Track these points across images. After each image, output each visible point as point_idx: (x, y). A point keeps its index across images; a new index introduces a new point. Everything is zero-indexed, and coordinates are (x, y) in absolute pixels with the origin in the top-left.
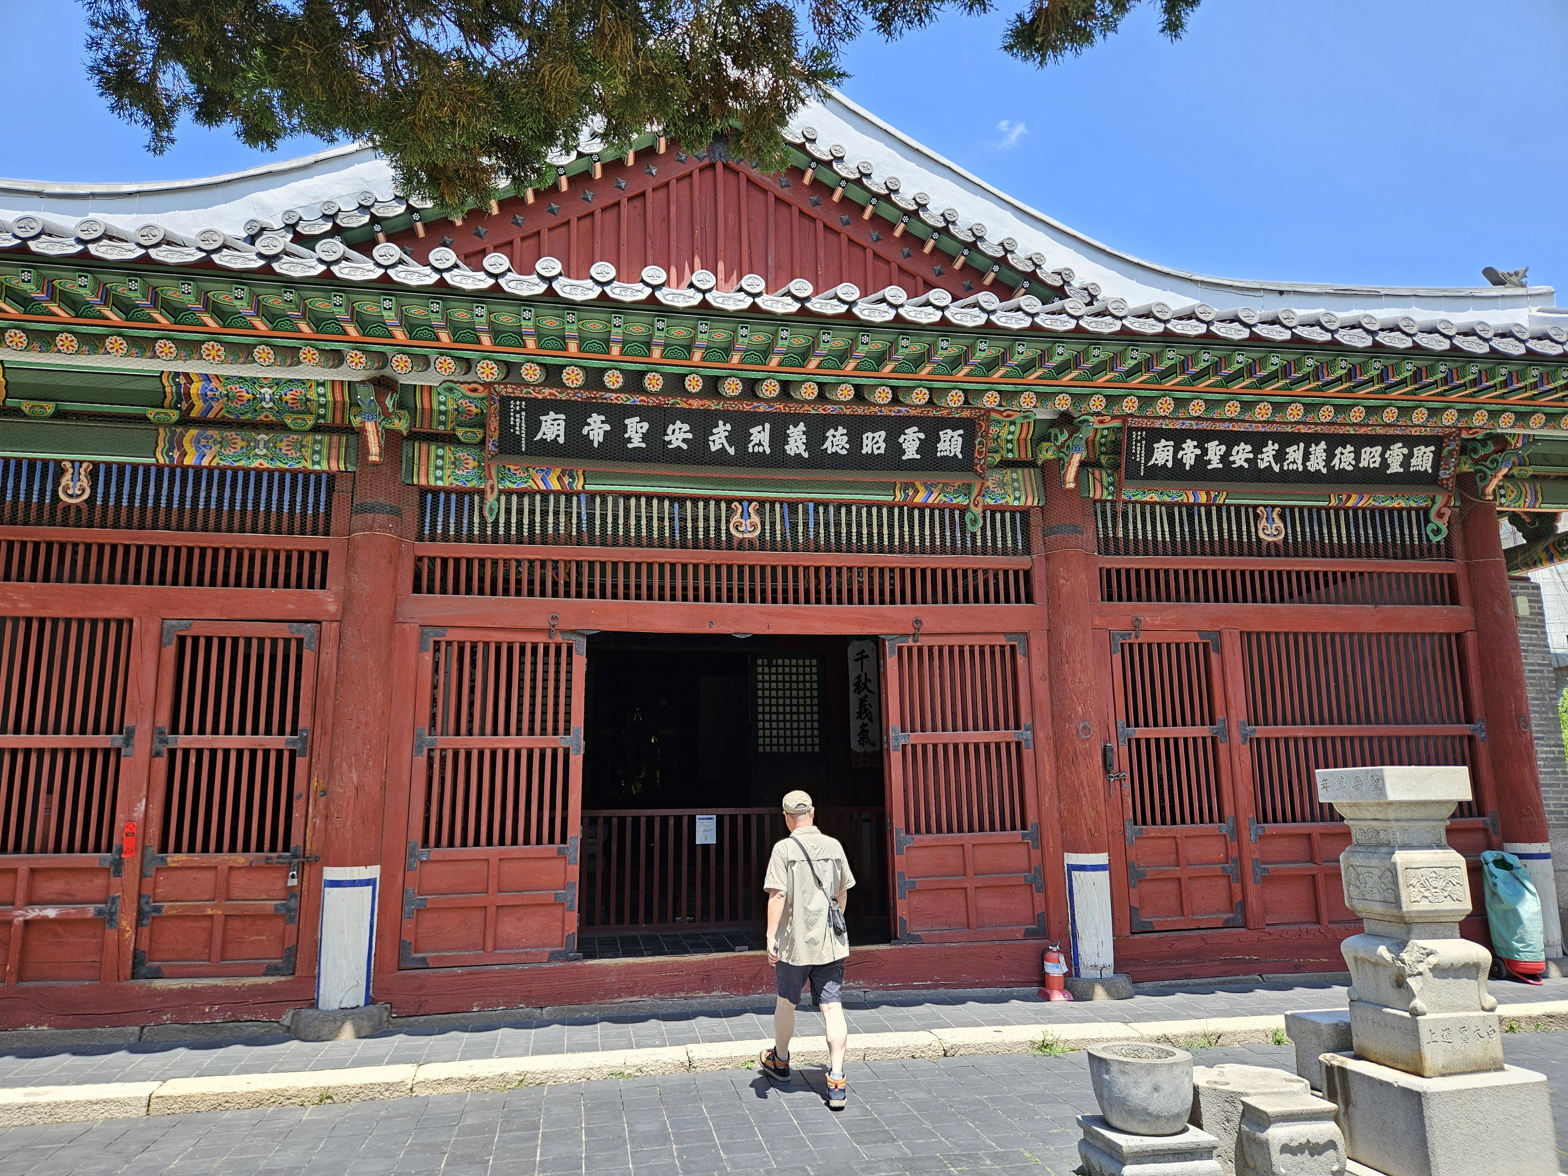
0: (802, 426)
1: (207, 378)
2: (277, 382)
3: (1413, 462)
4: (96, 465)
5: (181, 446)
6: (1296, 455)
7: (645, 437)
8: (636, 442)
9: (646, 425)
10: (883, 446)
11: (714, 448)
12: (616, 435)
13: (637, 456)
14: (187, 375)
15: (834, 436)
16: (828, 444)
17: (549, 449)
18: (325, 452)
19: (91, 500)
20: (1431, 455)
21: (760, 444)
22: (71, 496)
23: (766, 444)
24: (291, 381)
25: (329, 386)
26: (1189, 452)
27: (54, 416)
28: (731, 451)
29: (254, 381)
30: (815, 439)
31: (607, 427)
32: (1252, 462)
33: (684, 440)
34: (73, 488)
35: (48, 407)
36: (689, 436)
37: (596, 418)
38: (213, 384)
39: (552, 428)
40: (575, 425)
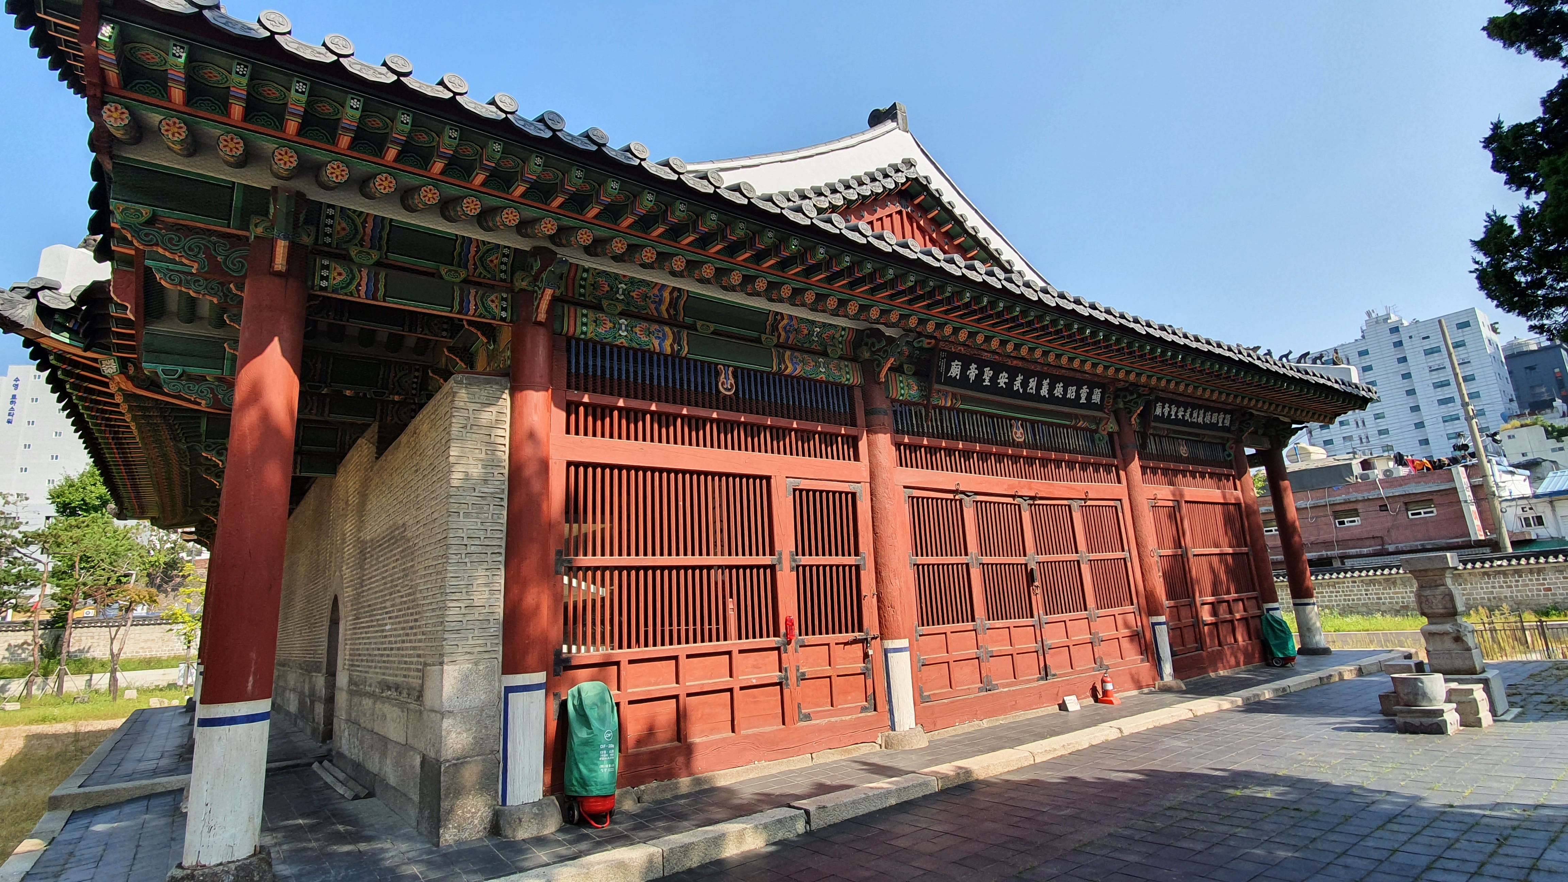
0: (1048, 381)
1: (791, 317)
2: (824, 325)
3: (1225, 421)
4: (738, 369)
5: (784, 363)
6: (1195, 414)
7: (990, 379)
8: (987, 383)
9: (992, 372)
10: (1074, 394)
11: (1015, 389)
12: (980, 376)
13: (986, 390)
14: (782, 314)
15: (1058, 387)
16: (1056, 391)
17: (951, 381)
18: (851, 372)
19: (736, 393)
20: (1230, 418)
21: (1032, 388)
22: (725, 389)
23: (1034, 388)
24: (830, 325)
25: (847, 330)
26: (1166, 410)
27: (712, 333)
28: (1021, 391)
29: (813, 323)
30: (1051, 388)
31: (977, 372)
32: (1183, 416)
33: (1005, 383)
34: (726, 384)
35: (712, 327)
36: (1007, 381)
37: (974, 366)
38: (794, 322)
39: (955, 370)
40: (965, 369)
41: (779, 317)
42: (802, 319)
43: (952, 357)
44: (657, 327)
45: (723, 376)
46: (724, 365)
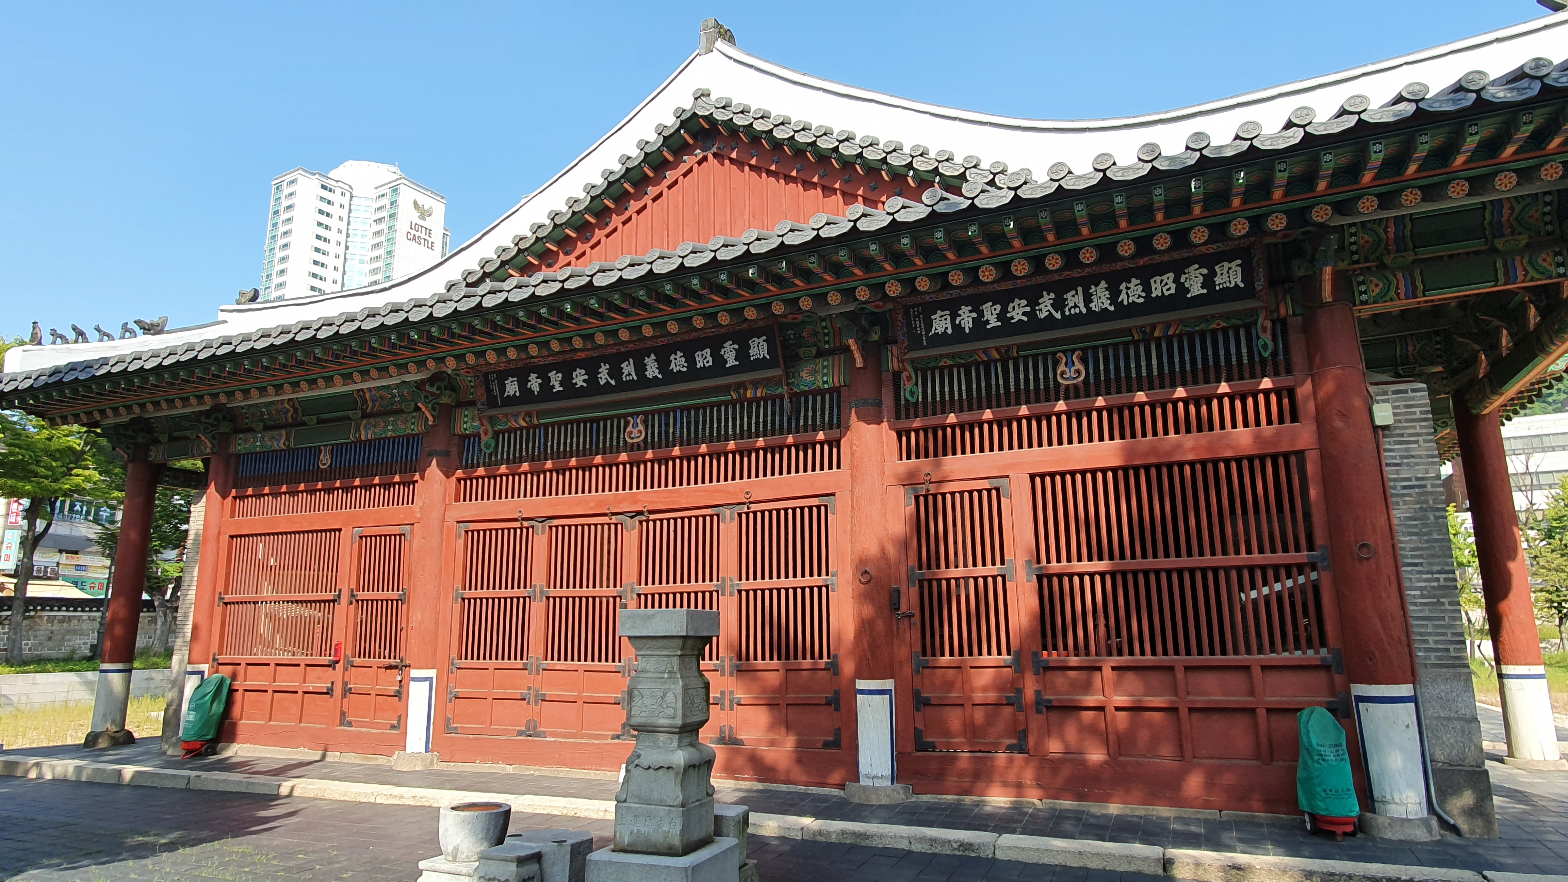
0: (653, 356)
1: (369, 389)
3: (1218, 280)
4: (333, 445)
5: (360, 430)
6: (1076, 299)
7: (562, 384)
8: (558, 388)
9: (560, 375)
10: (711, 359)
11: (602, 383)
12: (546, 384)
13: (559, 396)
14: (364, 390)
15: (675, 359)
16: (673, 366)
17: (514, 401)
19: (331, 466)
20: (1239, 269)
21: (629, 374)
22: (322, 464)
23: (633, 373)
26: (966, 318)
27: (318, 423)
28: (613, 382)
29: (388, 387)
30: (664, 364)
31: (540, 381)
32: (1032, 315)
33: (584, 381)
34: (325, 460)
35: (315, 418)
36: (586, 377)
37: (533, 376)
38: (374, 392)
39: (512, 387)
40: (523, 383)
41: (361, 393)
42: (378, 387)
43: (503, 376)
44: (277, 432)
45: (323, 454)
46: (324, 446)
